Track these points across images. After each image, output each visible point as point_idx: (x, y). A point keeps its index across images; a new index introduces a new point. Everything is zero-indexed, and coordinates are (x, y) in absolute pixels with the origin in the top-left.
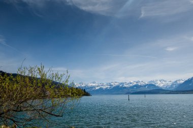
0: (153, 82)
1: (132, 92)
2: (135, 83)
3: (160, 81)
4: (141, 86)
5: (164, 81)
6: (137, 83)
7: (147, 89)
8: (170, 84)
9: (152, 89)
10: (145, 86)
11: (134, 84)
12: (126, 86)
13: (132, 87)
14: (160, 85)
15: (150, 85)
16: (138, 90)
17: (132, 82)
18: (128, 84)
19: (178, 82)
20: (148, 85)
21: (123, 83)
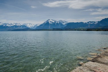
0: (26, 24)
1: (12, 30)
2: (15, 25)
3: (29, 24)
4: (18, 26)
5: (31, 24)
6: (16, 24)
7: (21, 28)
8: (34, 26)
10: (21, 26)
11: (14, 25)
12: (8, 26)
13: (12, 27)
14: (29, 26)
15: (23, 26)
16: (16, 29)
17: (12, 23)
18: (10, 24)
19: (37, 25)
20: (22, 26)
21: (6, 24)
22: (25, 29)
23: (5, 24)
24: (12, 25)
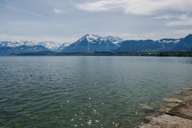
0: (43, 43)
1: (18, 53)
2: (23, 44)
3: (50, 43)
4: (29, 47)
5: (53, 43)
6: (25, 43)
7: (35, 50)
8: (58, 46)
9: (40, 50)
10: (34, 47)
11: (21, 44)
12: (10, 46)
13: (17, 48)
14: (50, 47)
15: (39, 47)
16: (26, 51)
17: (18, 41)
18: (14, 44)
19: (65, 45)
20: (37, 46)
21: (7, 42)
22: (43, 52)
23: (4, 42)
24: (17, 45)
